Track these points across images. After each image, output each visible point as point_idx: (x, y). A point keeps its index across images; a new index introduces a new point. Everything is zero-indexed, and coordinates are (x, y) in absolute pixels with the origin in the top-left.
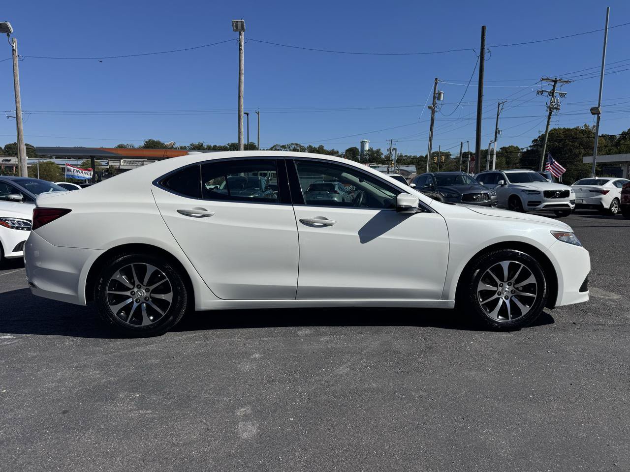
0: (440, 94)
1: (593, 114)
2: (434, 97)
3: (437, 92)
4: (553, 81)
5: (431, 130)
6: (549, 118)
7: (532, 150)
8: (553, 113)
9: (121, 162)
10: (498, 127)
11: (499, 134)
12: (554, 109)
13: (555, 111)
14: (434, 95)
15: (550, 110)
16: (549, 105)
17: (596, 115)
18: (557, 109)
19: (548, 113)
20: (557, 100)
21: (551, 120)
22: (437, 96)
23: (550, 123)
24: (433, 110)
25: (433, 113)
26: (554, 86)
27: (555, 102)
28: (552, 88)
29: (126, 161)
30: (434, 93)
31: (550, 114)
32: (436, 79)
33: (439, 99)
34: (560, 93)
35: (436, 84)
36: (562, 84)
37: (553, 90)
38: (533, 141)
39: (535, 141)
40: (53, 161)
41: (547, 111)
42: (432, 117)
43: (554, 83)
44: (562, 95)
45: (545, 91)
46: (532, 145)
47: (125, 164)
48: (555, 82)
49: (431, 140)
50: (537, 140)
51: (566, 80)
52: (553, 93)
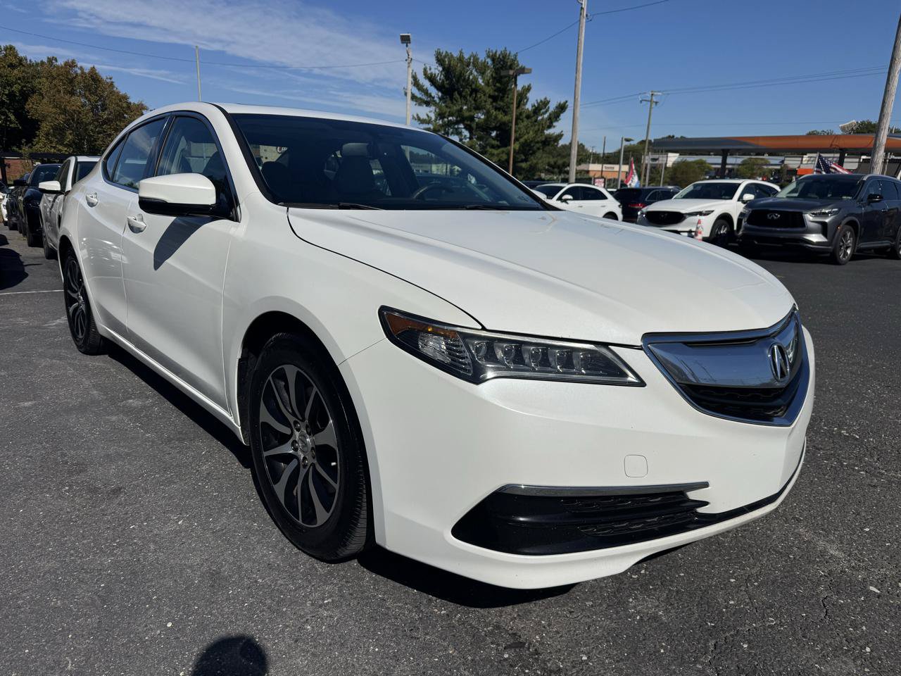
9: (804, 159)
29: (811, 157)
40: (704, 159)
47: (810, 162)
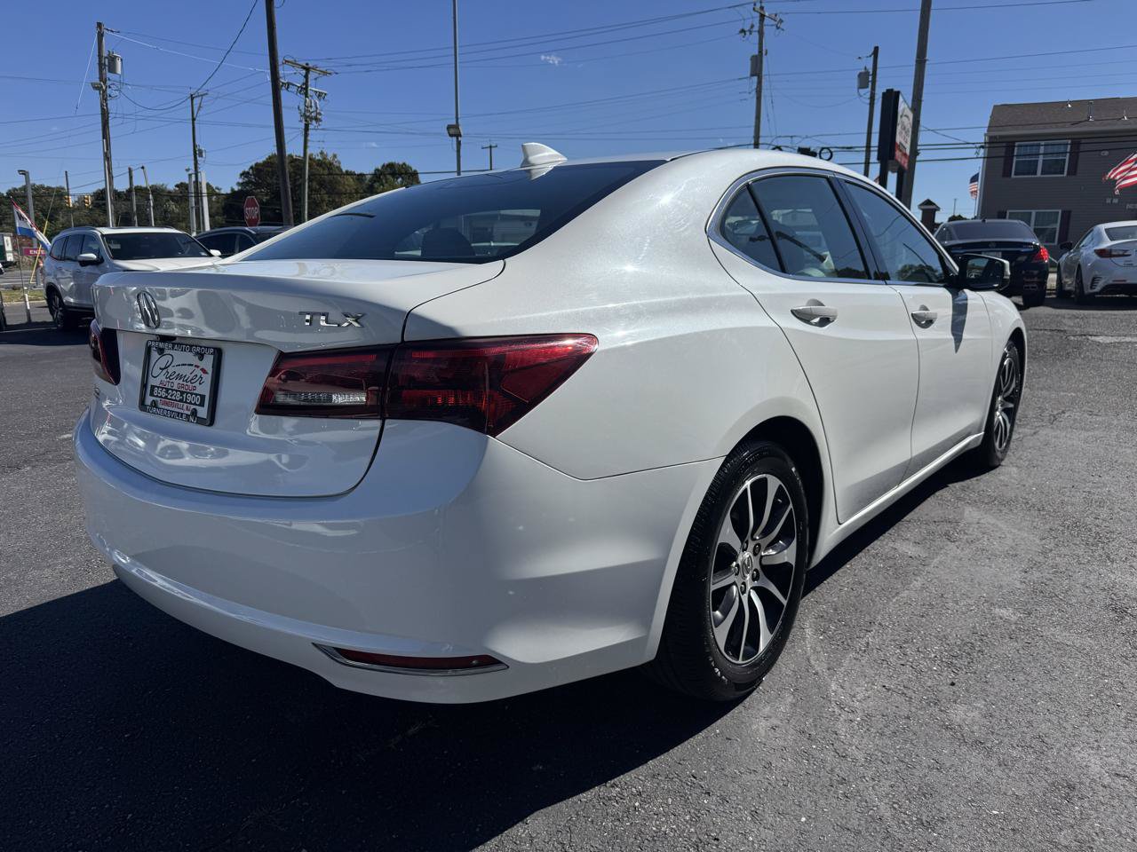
0: (113, 59)
1: (451, 135)
2: (101, 65)
3: (105, 54)
4: (304, 68)
5: (105, 135)
6: (306, 135)
7: (239, 191)
8: (311, 127)
10: (197, 143)
11: (201, 155)
12: (311, 119)
13: (314, 122)
14: (100, 61)
15: (306, 121)
16: (303, 111)
17: (455, 139)
18: (317, 119)
19: (302, 125)
20: (316, 104)
21: (309, 138)
22: (107, 64)
23: (309, 144)
24: (104, 91)
25: (105, 99)
26: (306, 77)
27: (311, 107)
28: (303, 80)
30: (100, 56)
31: (307, 128)
32: (99, 25)
33: (112, 69)
34: (316, 92)
35: (101, 36)
36: (317, 75)
37: (306, 83)
38: (242, 175)
39: (244, 174)
41: (301, 121)
42: (103, 109)
43: (304, 71)
44: (320, 95)
45: (293, 85)
46: (241, 181)
48: (307, 69)
49: (107, 157)
50: (248, 173)
51: (324, 70)
52: (306, 89)
